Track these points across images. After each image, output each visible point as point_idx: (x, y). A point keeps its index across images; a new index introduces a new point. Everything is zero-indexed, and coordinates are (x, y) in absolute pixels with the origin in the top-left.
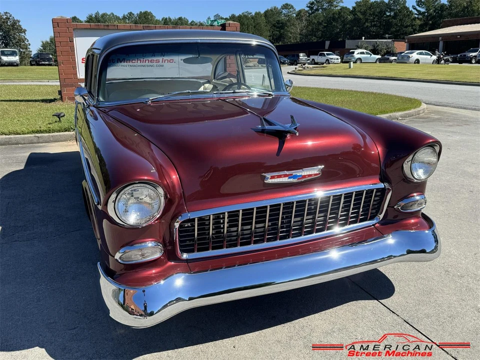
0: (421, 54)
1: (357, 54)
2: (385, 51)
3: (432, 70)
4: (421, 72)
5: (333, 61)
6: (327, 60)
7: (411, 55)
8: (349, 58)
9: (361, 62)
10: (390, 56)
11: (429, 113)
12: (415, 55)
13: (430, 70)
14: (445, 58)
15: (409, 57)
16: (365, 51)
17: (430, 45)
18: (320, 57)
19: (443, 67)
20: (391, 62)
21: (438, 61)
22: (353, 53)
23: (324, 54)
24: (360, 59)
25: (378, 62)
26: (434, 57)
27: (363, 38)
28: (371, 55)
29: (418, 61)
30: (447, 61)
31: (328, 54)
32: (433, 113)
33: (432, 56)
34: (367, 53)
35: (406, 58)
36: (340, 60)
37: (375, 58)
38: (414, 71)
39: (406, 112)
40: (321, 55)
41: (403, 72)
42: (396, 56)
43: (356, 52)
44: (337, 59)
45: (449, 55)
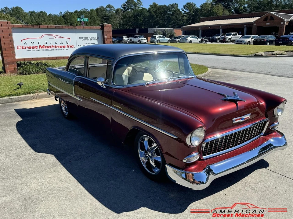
0: (192, 37)
1: (158, 37)
2: (170, 35)
3: (200, 47)
4: (195, 48)
5: (143, 41)
6: (139, 40)
7: (187, 38)
8: (153, 40)
9: (160, 42)
10: (176, 38)
11: (213, 73)
12: (189, 38)
13: (199, 47)
14: (205, 40)
15: (186, 39)
16: (162, 36)
17: (194, 32)
18: (135, 38)
19: (205, 45)
20: (177, 42)
21: (202, 41)
22: (155, 37)
23: (137, 36)
24: (159, 40)
25: (169, 42)
26: (200, 39)
27: (157, 27)
28: (165, 38)
29: (191, 42)
30: (206, 41)
31: (139, 37)
32: (215, 73)
33: (198, 39)
34: (163, 37)
35: (185, 40)
36: (146, 40)
37: (167, 40)
38: (191, 47)
39: (204, 74)
40: (135, 37)
41: (185, 48)
42: (179, 39)
43: (157, 36)
44: (145, 40)
45: (207, 38)
